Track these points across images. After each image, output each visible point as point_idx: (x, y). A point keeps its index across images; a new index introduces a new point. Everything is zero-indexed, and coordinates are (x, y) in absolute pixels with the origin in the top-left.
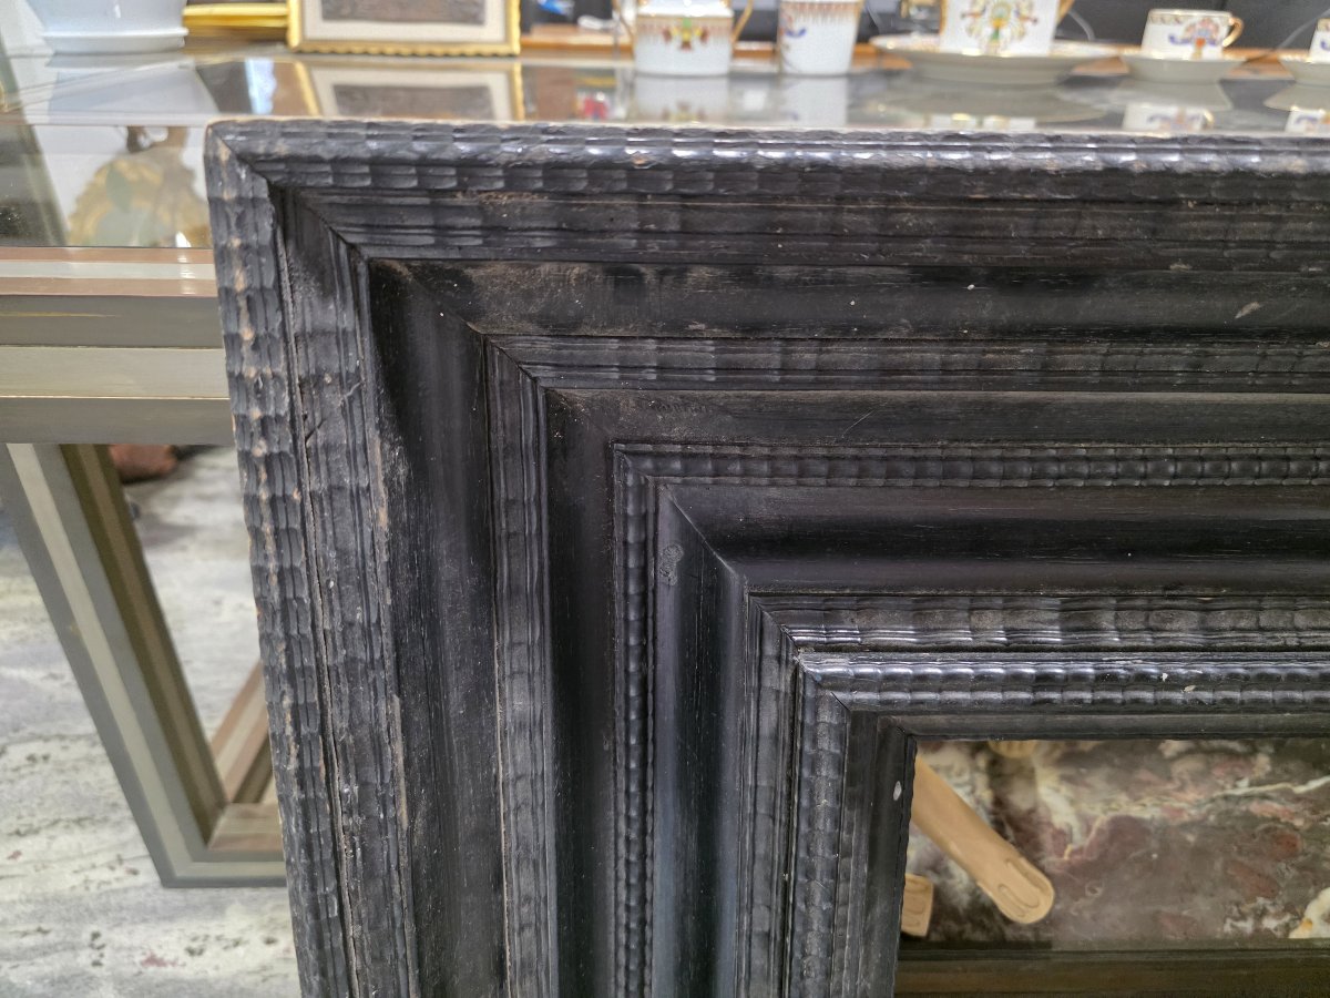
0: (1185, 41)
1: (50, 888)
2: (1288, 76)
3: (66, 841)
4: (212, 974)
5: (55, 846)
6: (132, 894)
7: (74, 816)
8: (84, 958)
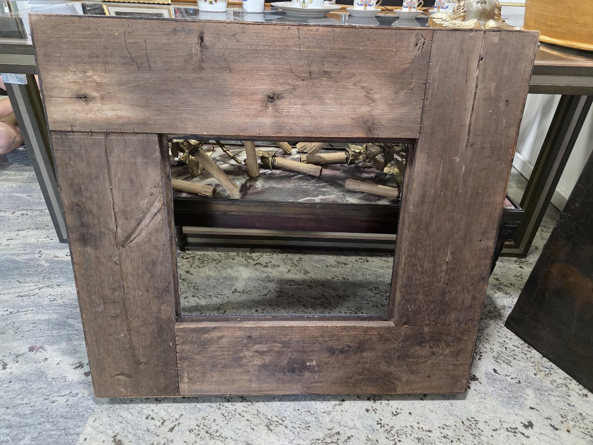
0: (361, 5)
1: (28, 242)
2: (397, 16)
3: (31, 232)
5: (29, 233)
6: (50, 244)
7: (35, 227)
8: (37, 256)
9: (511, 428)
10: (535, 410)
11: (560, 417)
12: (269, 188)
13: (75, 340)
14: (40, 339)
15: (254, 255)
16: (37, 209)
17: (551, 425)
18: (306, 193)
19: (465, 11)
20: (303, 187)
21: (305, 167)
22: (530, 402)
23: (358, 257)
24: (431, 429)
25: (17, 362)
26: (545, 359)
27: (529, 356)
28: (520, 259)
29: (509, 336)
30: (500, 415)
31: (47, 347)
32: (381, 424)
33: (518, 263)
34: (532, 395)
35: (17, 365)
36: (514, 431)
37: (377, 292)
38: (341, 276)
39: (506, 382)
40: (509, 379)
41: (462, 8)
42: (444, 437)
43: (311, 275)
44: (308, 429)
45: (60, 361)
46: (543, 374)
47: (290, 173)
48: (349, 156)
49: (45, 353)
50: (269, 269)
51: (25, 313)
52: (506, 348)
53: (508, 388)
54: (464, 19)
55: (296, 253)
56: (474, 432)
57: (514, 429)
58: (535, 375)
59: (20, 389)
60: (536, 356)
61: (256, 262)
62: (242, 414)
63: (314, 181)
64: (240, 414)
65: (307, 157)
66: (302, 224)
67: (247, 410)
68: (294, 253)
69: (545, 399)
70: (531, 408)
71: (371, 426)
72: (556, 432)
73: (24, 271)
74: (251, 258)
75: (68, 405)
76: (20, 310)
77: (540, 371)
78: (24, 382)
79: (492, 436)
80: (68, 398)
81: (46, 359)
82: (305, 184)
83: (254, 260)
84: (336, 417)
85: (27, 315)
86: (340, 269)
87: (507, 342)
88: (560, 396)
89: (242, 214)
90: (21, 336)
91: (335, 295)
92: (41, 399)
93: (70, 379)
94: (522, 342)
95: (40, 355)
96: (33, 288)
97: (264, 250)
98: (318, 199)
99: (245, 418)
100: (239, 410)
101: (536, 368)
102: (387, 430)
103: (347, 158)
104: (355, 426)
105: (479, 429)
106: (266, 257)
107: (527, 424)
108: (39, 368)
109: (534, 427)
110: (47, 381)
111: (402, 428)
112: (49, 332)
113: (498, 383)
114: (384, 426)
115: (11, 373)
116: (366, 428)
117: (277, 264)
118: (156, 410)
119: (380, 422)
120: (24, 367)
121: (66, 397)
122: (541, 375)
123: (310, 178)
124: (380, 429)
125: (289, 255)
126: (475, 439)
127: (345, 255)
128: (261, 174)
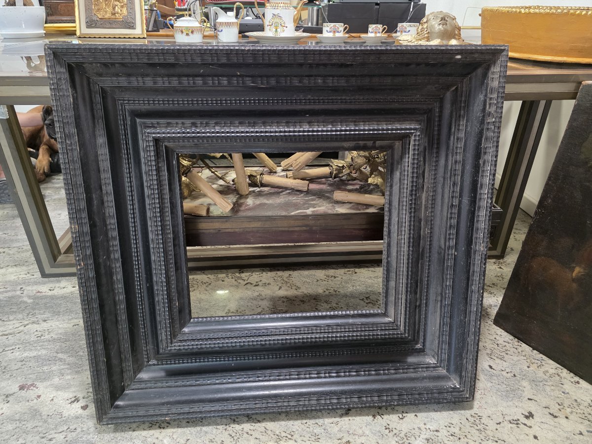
0: (330, 32)
1: (7, 279)
3: (10, 270)
4: (56, 294)
5: (8, 271)
6: (32, 280)
7: (14, 264)
8: (18, 293)
9: (513, 420)
10: (533, 401)
11: (557, 405)
12: (260, 205)
13: (67, 374)
14: (31, 376)
15: (243, 275)
16: (14, 245)
17: (550, 414)
18: (296, 206)
19: (428, 33)
20: (294, 201)
21: (292, 183)
22: (528, 393)
23: (347, 270)
24: (437, 429)
25: (7, 403)
26: (535, 351)
27: (520, 351)
28: (499, 261)
29: (499, 333)
30: (501, 409)
31: (38, 384)
32: (389, 428)
33: (497, 264)
34: (529, 387)
35: (8, 405)
36: (516, 422)
37: (368, 301)
38: (332, 289)
39: (502, 377)
40: (504, 373)
41: (426, 30)
42: (452, 435)
43: (303, 291)
44: (318, 441)
45: (53, 397)
46: (535, 365)
47: (279, 189)
48: (333, 171)
49: (37, 390)
50: (260, 288)
51: (12, 351)
52: (497, 344)
53: (505, 382)
54: (428, 39)
55: (286, 270)
56: (479, 427)
57: (516, 420)
58: (528, 367)
59: (14, 429)
60: (526, 349)
61: (246, 282)
62: (250, 432)
63: (302, 195)
64: (247, 433)
65: (293, 173)
66: (296, 236)
67: (255, 428)
68: (283, 270)
69: (541, 389)
70: (529, 399)
71: (380, 432)
72: (556, 420)
73: (6, 309)
74: (241, 278)
75: (67, 441)
76: (6, 349)
77: (532, 364)
78: (18, 422)
79: (497, 429)
80: (66, 434)
81: (39, 397)
82: (294, 198)
83: (244, 280)
84: (344, 427)
85: (13, 353)
86: (330, 282)
87: (497, 338)
88: (554, 385)
89: (237, 230)
90: (9, 375)
91: (328, 307)
92: (38, 438)
93: (67, 415)
94: (512, 337)
95: (32, 393)
96: (17, 325)
97: (253, 269)
98: (309, 211)
99: (254, 436)
100: (245, 430)
101: (528, 361)
102: (396, 434)
103: (331, 172)
104: (364, 433)
105: (483, 424)
106: (256, 276)
107: (527, 414)
108: (32, 407)
109: (534, 417)
110: (42, 419)
111: (410, 431)
112: (38, 369)
113: (495, 378)
114: (392, 431)
115: (2, 414)
116: (375, 434)
117: (268, 282)
118: (160, 438)
119: (388, 427)
120: (16, 406)
121: (64, 433)
122: (533, 367)
123: (298, 193)
124: (388, 434)
125: (278, 272)
126: (481, 434)
127: (333, 269)
128: (250, 192)
